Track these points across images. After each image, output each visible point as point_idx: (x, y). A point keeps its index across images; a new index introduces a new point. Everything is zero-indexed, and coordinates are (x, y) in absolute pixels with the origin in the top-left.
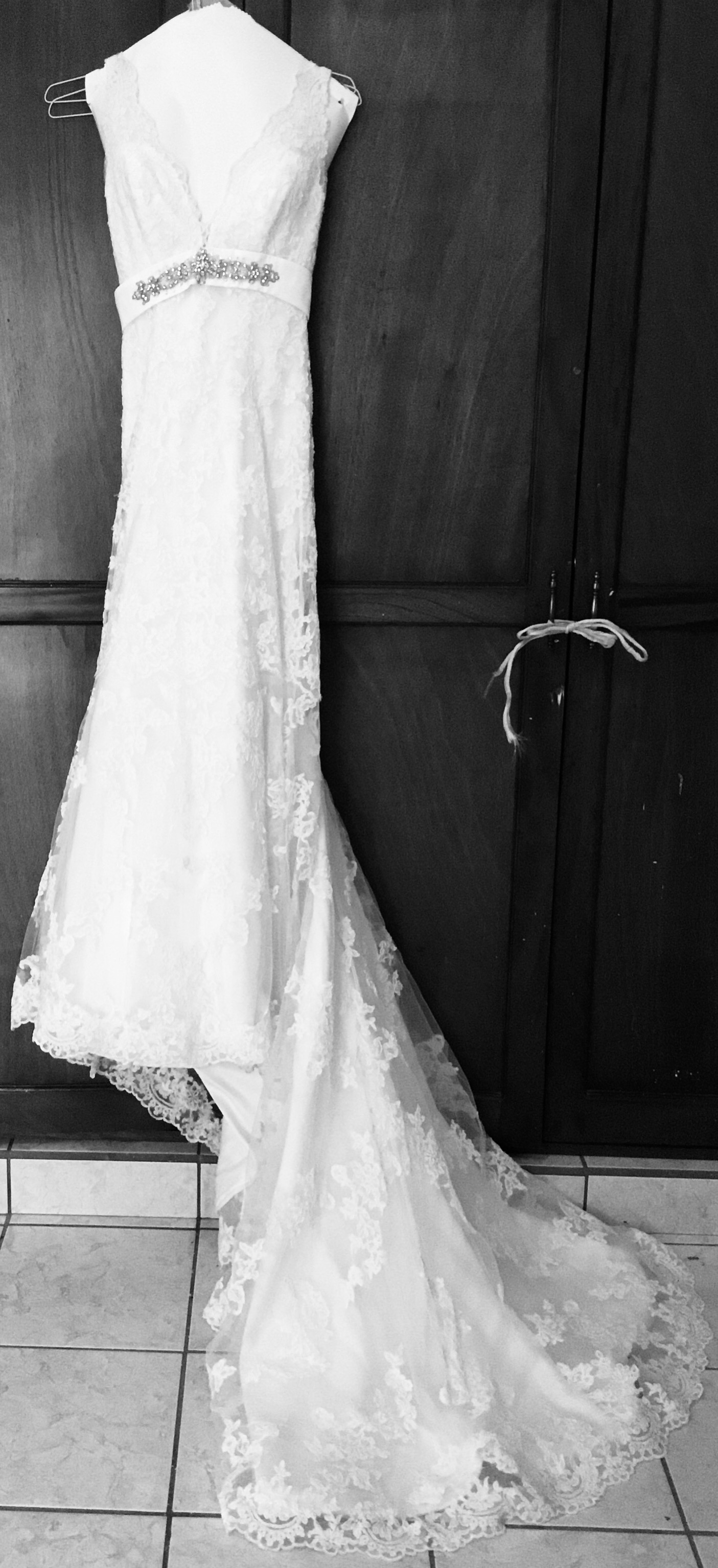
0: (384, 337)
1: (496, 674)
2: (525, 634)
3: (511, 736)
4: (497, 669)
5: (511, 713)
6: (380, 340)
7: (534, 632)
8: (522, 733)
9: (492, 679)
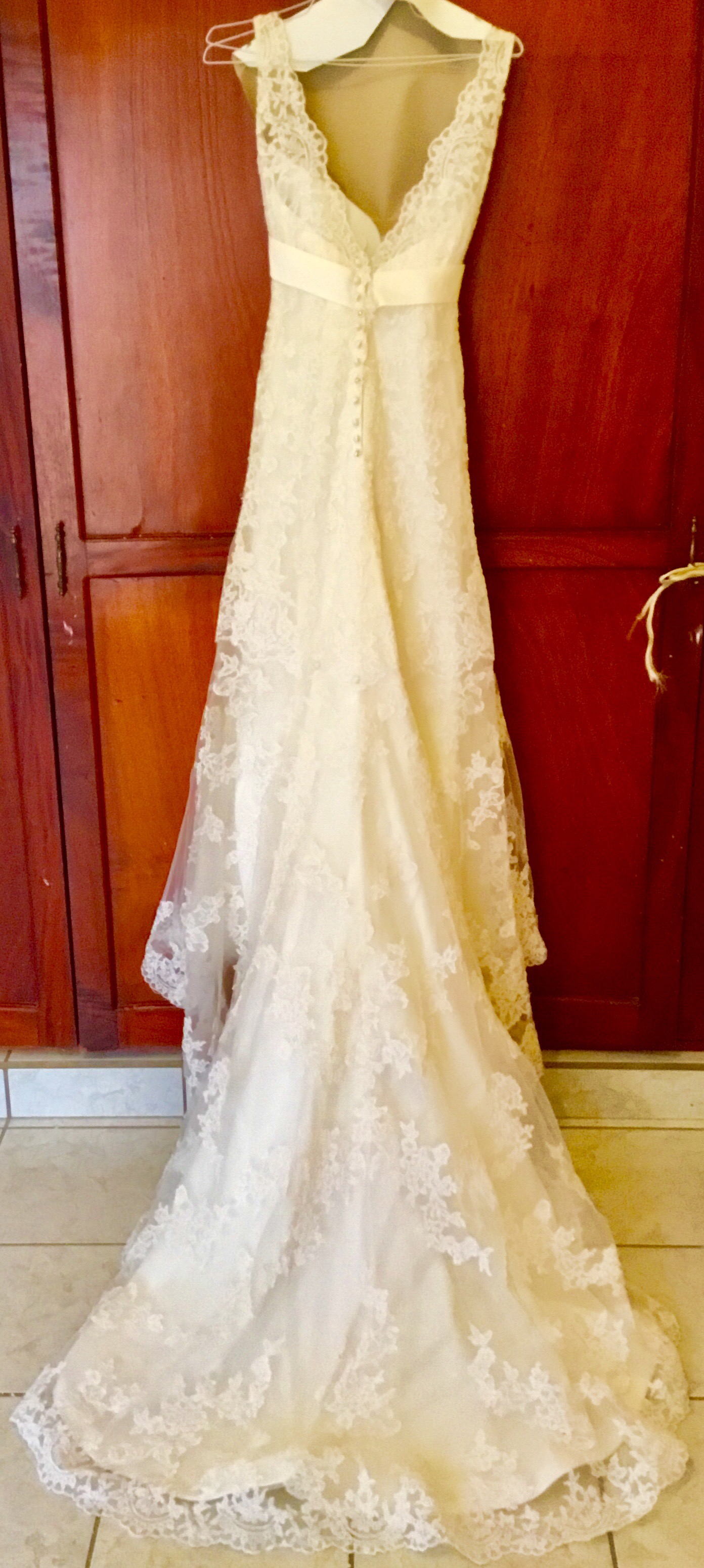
0: (532, 289)
1: (639, 618)
2: (667, 578)
3: (653, 675)
4: (639, 611)
5: (654, 654)
6: (528, 293)
7: (676, 576)
8: (662, 671)
9: (635, 623)
